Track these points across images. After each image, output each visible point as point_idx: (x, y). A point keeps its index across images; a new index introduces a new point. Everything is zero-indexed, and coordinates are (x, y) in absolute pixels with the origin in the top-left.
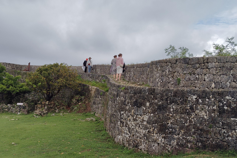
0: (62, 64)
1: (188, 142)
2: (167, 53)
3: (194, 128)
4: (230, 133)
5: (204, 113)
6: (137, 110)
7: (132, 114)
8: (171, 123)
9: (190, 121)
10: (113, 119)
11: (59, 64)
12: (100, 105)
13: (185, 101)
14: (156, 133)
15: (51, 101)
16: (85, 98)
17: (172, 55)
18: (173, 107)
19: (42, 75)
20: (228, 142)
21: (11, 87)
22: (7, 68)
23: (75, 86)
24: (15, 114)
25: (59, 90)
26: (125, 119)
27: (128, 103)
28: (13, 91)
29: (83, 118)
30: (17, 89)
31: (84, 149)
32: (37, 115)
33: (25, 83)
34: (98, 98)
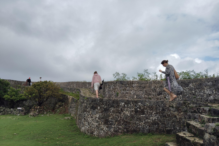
0: (49, 81)
1: (119, 129)
2: (115, 76)
3: (123, 121)
4: (140, 123)
5: (128, 113)
6: (93, 111)
7: (90, 114)
8: (111, 119)
9: (121, 117)
10: (80, 117)
11: (48, 81)
12: (74, 109)
13: (118, 106)
14: (103, 125)
15: (41, 106)
16: (65, 104)
17: (117, 78)
18: (112, 109)
19: (35, 89)
20: (139, 128)
21: (13, 97)
22: (10, 83)
23: (58, 96)
24: (16, 115)
25: (47, 99)
26: (87, 117)
27: (88, 107)
28: (15, 100)
29: (62, 117)
30: (18, 98)
31: (60, 136)
32: (31, 116)
33: (24, 94)
34: (73, 104)
